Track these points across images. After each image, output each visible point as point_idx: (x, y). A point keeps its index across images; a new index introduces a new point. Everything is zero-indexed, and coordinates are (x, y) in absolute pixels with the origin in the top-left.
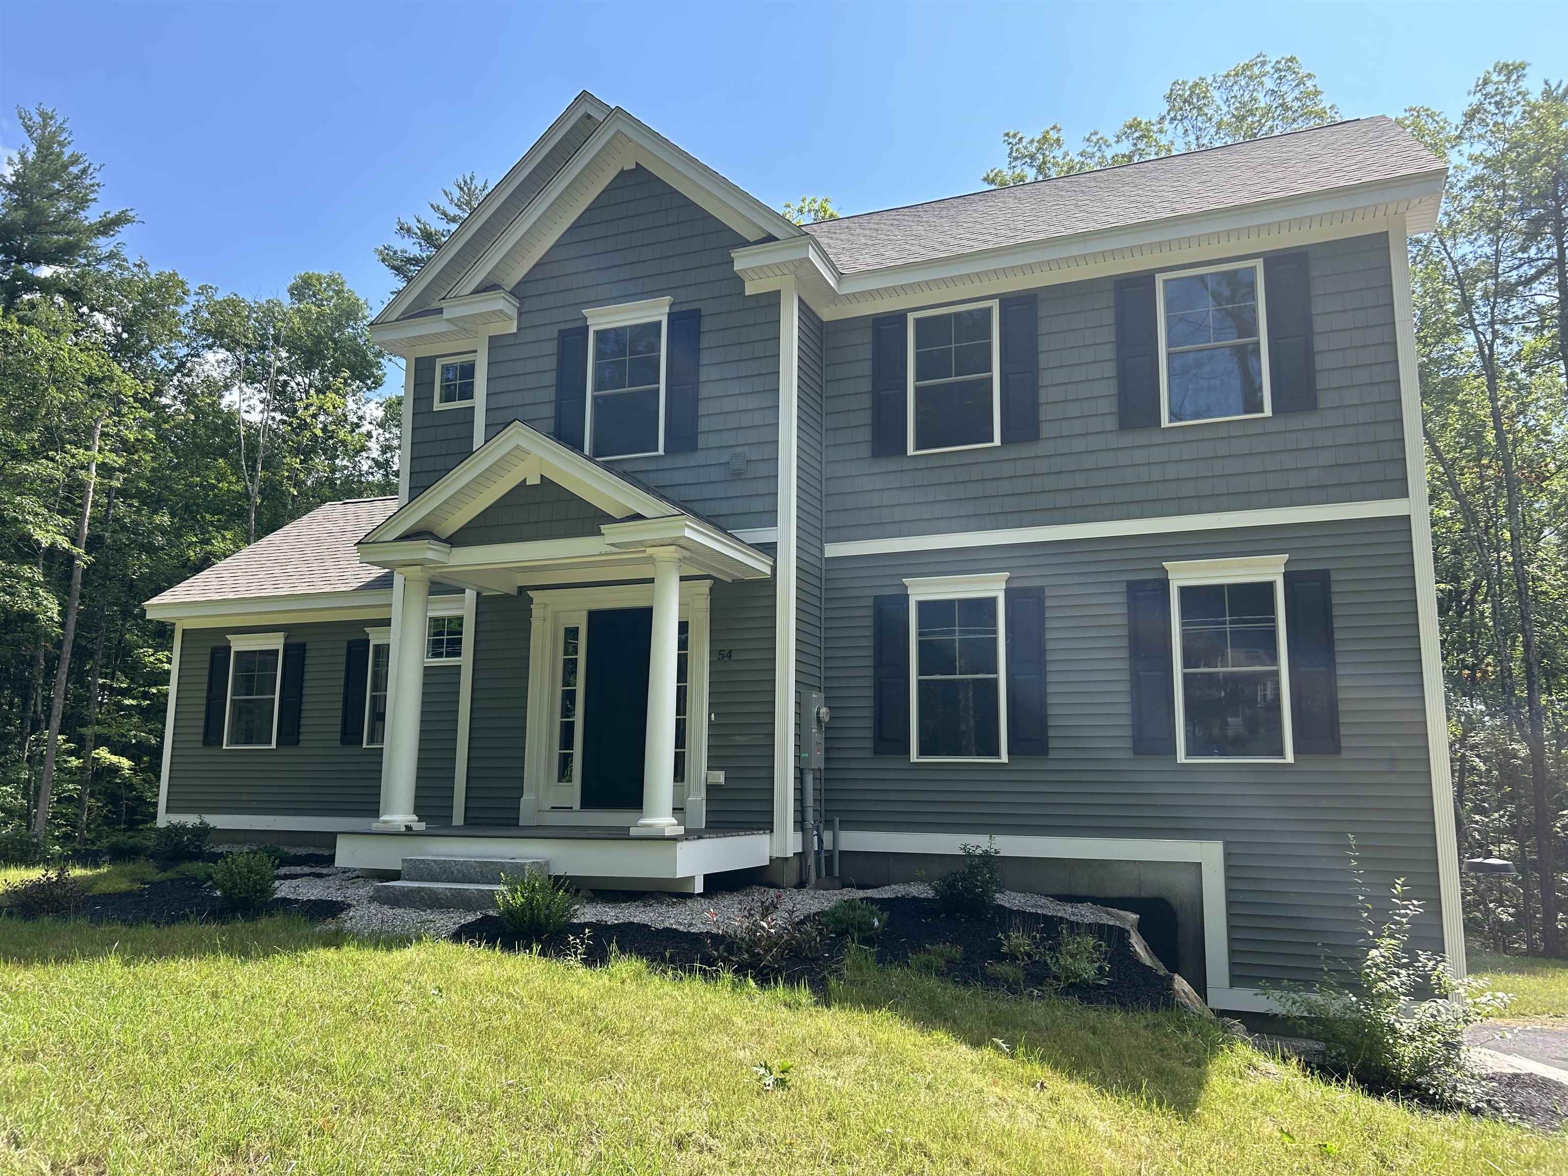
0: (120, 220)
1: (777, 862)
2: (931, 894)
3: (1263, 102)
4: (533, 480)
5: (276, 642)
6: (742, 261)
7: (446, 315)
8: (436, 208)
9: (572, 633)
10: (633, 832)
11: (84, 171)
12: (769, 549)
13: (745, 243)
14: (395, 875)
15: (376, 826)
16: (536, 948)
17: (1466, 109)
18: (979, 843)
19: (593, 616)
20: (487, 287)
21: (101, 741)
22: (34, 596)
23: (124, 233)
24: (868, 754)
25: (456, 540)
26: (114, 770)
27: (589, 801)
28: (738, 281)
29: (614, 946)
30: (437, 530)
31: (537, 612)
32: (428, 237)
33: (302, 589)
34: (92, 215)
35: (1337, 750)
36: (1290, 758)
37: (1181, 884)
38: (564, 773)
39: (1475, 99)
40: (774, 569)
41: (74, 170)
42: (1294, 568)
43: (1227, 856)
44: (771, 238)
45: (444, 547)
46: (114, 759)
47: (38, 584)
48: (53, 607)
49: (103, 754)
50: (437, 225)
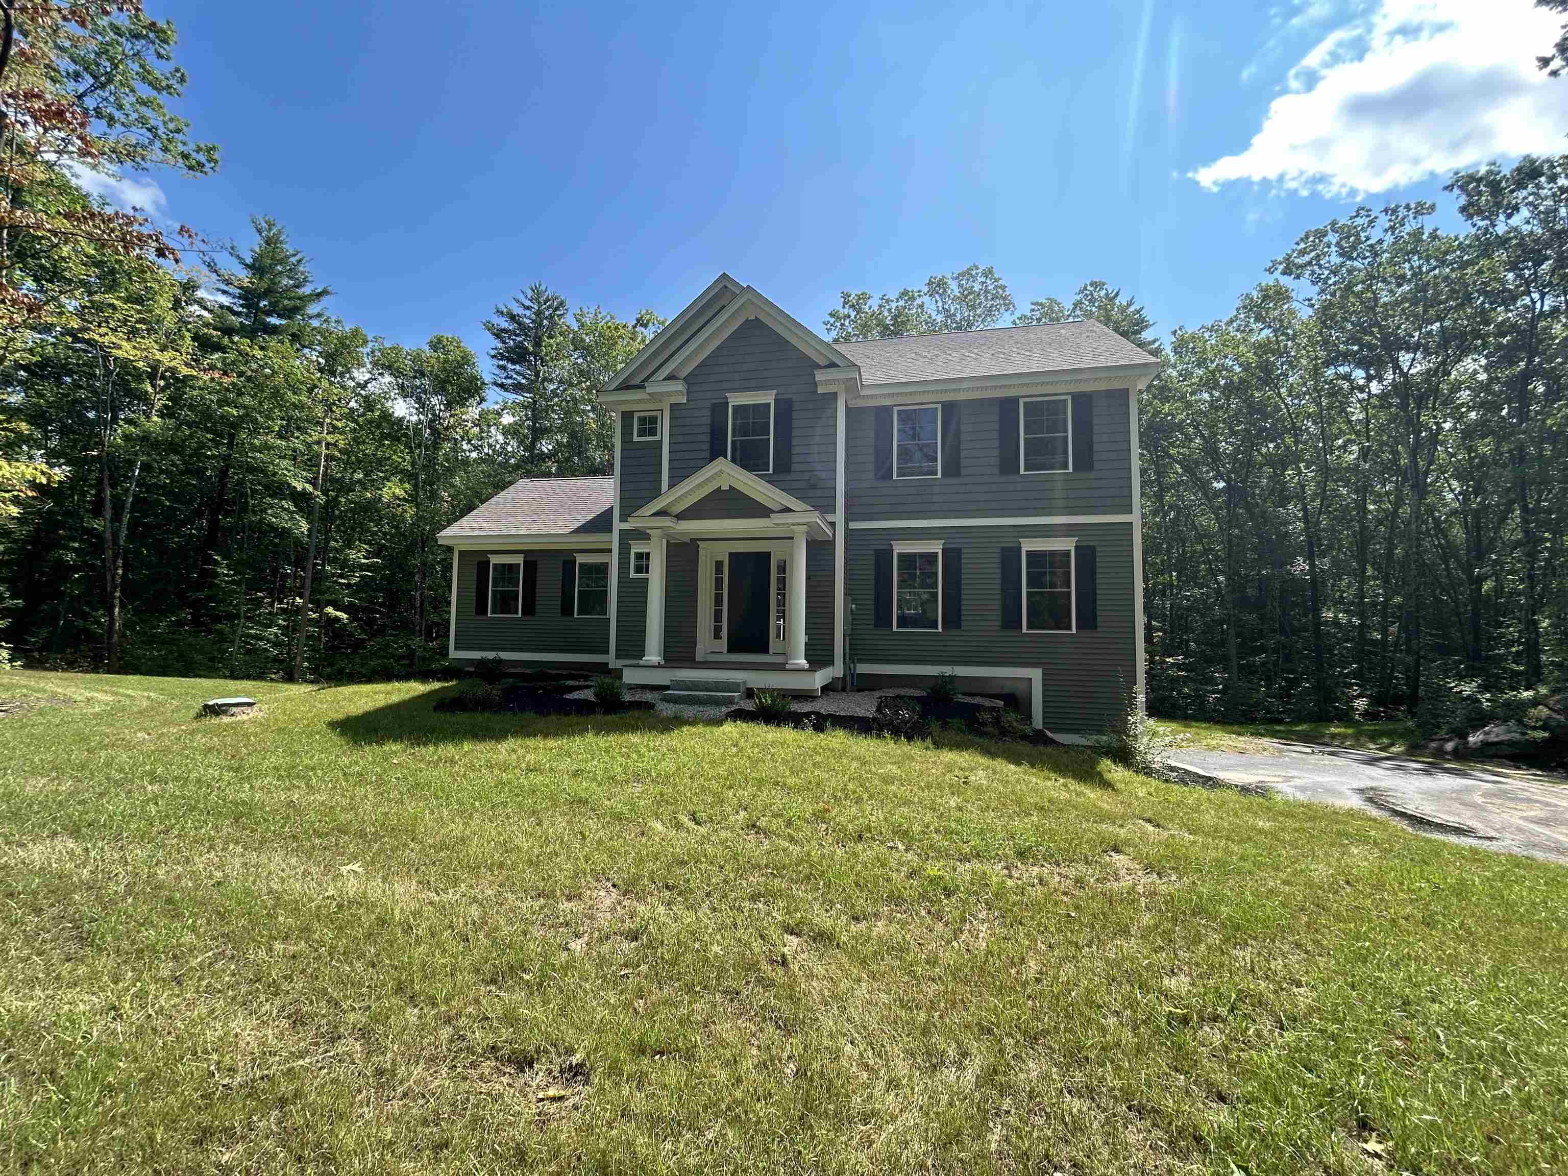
0: (325, 292)
1: (835, 679)
2: (925, 694)
3: (977, 288)
4: (725, 487)
5: (519, 560)
6: (819, 376)
7: (648, 390)
8: (518, 301)
9: (719, 565)
10: (787, 667)
11: (299, 261)
12: (833, 524)
13: (819, 367)
14: (667, 688)
15: (641, 662)
16: (791, 725)
17: (1074, 301)
18: (947, 670)
19: (731, 555)
20: (671, 377)
21: (329, 603)
22: (292, 519)
23: (325, 300)
24: (871, 627)
25: (680, 517)
26: (337, 620)
27: (731, 649)
28: (815, 385)
29: (828, 724)
30: (669, 511)
31: (701, 552)
32: (513, 318)
33: (535, 531)
34: (307, 290)
35: (1096, 627)
36: (1074, 631)
37: (1021, 687)
38: (717, 636)
39: (1078, 298)
40: (834, 535)
41: (293, 260)
42: (1080, 544)
43: (1044, 674)
44: (833, 365)
45: (675, 520)
46: (339, 614)
47: (294, 512)
48: (304, 526)
49: (330, 610)
50: (517, 310)
